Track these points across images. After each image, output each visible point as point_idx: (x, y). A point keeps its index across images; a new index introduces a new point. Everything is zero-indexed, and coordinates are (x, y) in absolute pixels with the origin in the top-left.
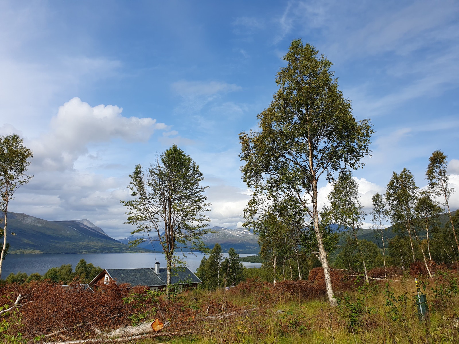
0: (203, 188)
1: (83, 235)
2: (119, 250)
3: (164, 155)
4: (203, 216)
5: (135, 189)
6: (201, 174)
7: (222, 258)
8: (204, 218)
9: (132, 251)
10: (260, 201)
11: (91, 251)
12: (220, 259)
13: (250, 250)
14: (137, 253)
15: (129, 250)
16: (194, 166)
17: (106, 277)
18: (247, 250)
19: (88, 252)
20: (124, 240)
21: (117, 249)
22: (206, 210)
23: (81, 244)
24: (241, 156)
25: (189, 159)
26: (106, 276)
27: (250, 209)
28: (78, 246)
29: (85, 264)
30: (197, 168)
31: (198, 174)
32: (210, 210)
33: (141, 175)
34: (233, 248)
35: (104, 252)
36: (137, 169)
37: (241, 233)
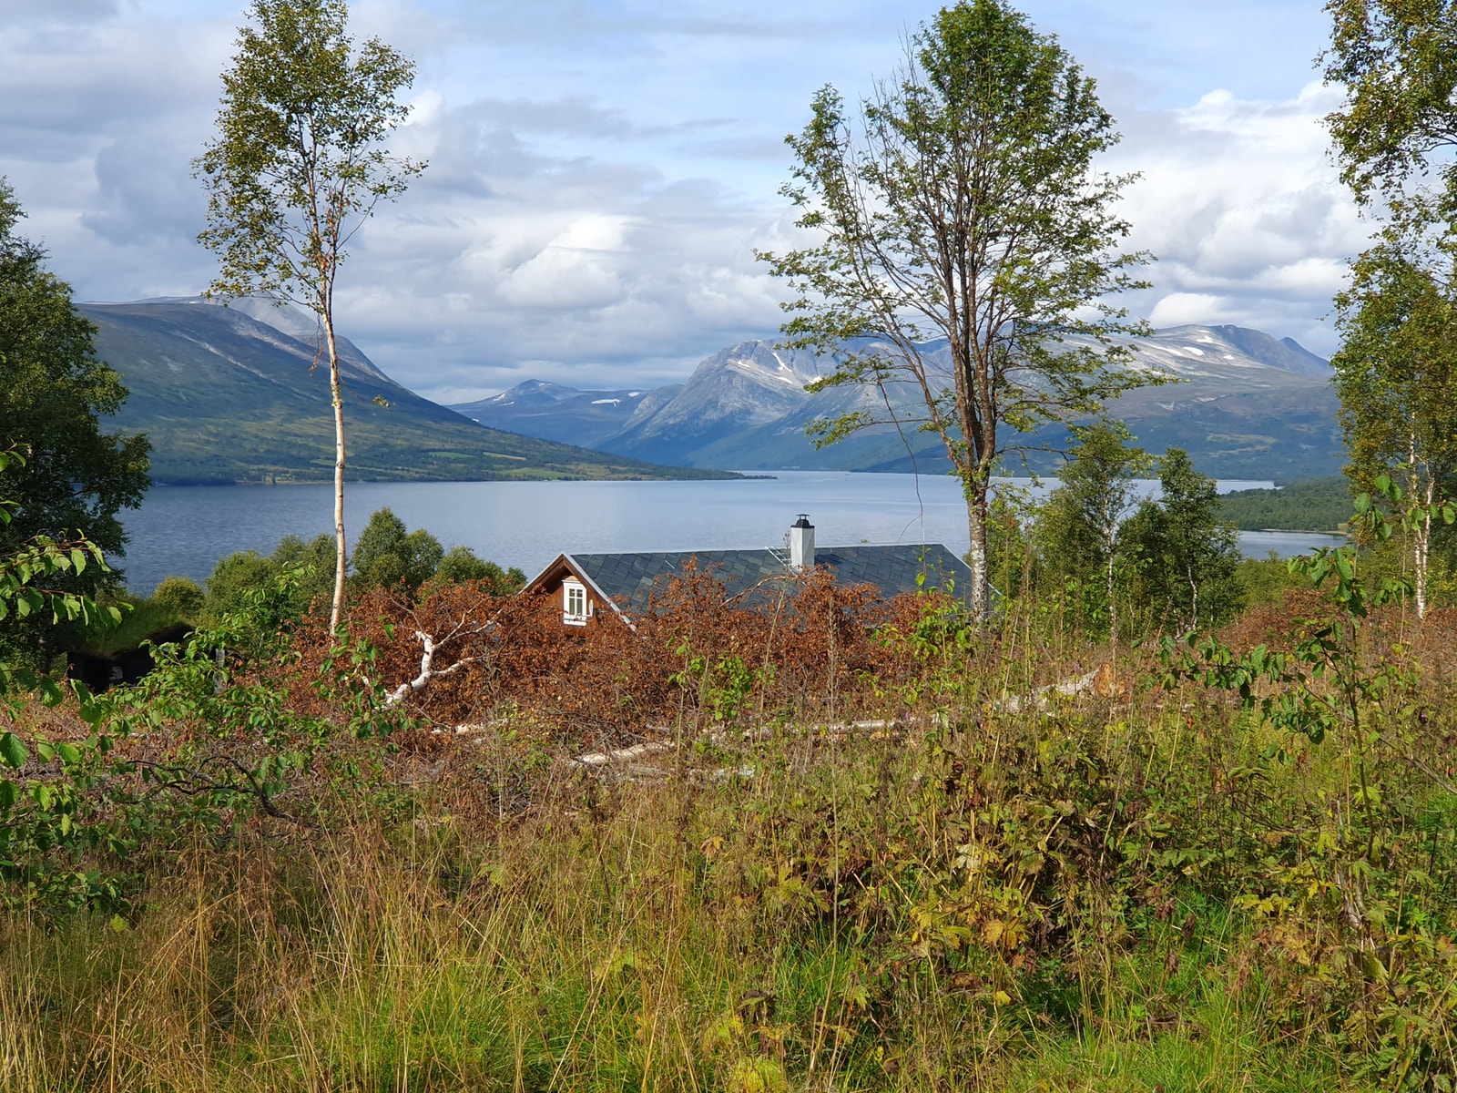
0: (1116, 182)
1: (258, 379)
2: (464, 461)
3: (932, 32)
4: (1118, 310)
5: (817, 202)
6: (1105, 119)
7: (1126, 500)
8: (1122, 322)
9: (537, 466)
10: (1405, 257)
11: (312, 469)
12: (1118, 503)
13: (1232, 456)
14: (566, 479)
15: (520, 465)
16: (1072, 83)
17: (572, 590)
18: (1215, 455)
19: (294, 474)
20: (490, 408)
21: (452, 456)
22: (1130, 286)
23: (254, 431)
24: (1324, 65)
25: (1055, 51)
26: (569, 584)
27: (1361, 292)
28: (235, 441)
29: (400, 536)
30: (1087, 90)
31: (1090, 119)
32: (1149, 285)
33: (840, 132)
34: (1184, 451)
35: (381, 474)
36: (818, 109)
37: (1177, 358)
